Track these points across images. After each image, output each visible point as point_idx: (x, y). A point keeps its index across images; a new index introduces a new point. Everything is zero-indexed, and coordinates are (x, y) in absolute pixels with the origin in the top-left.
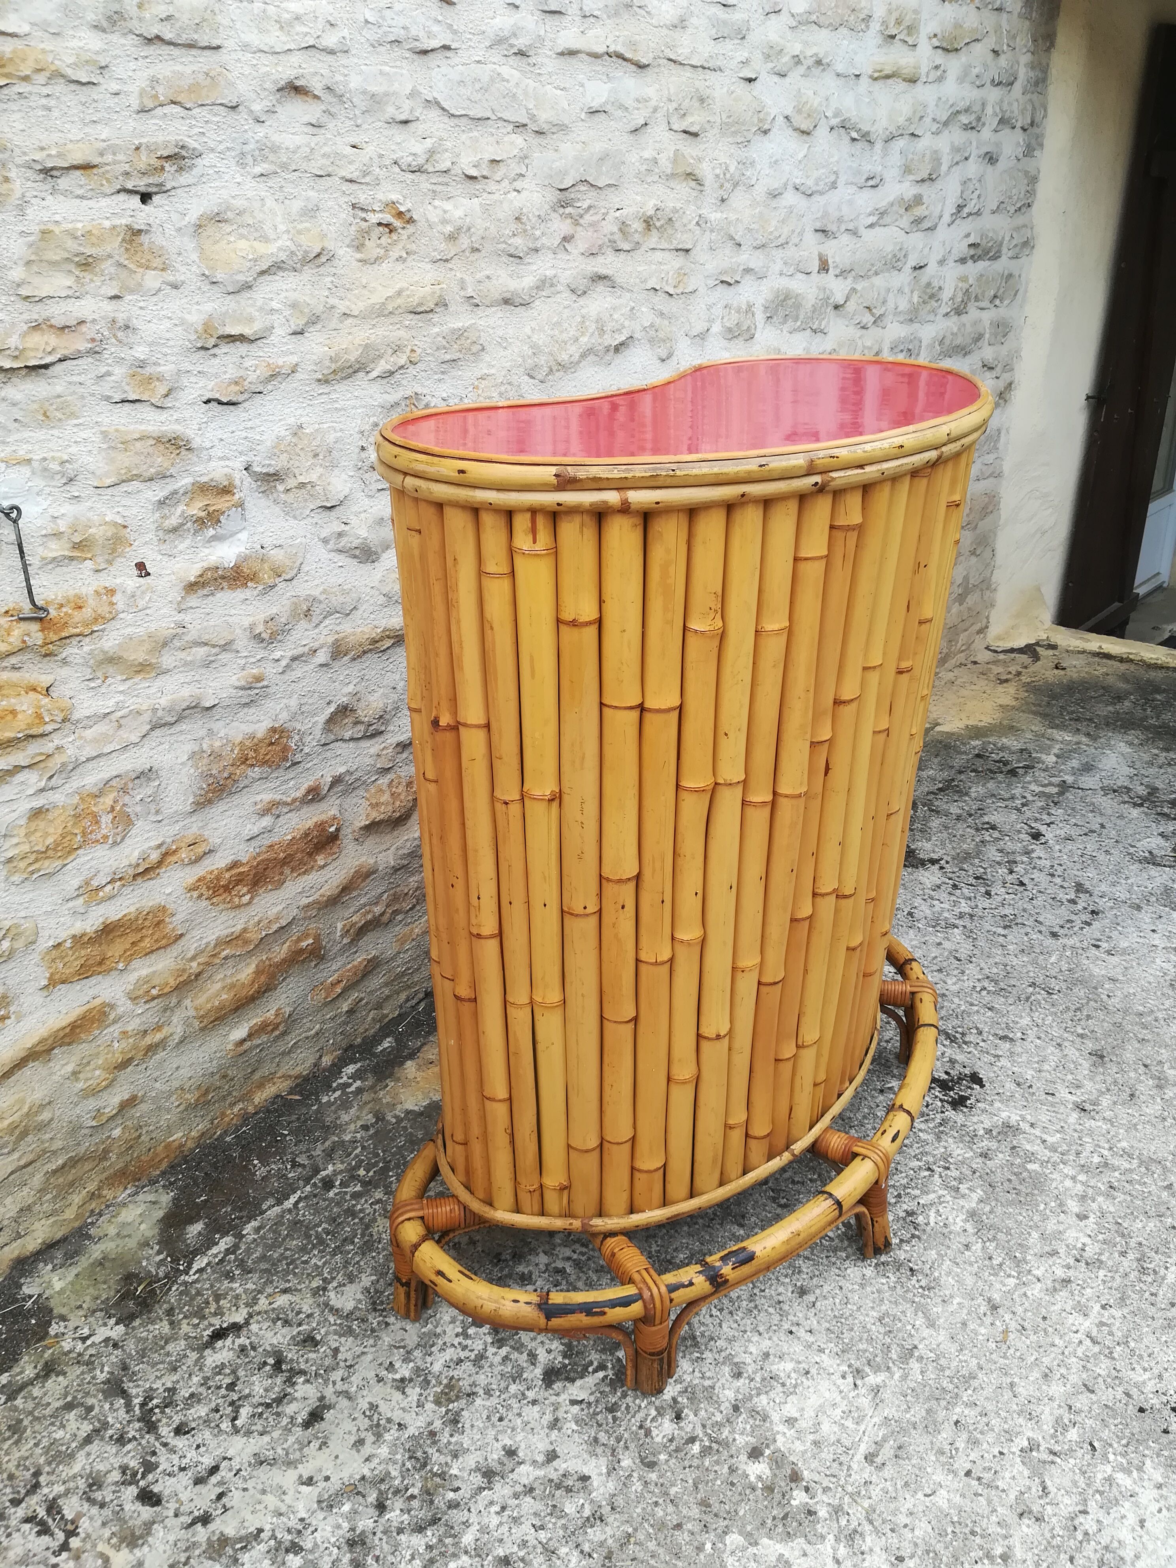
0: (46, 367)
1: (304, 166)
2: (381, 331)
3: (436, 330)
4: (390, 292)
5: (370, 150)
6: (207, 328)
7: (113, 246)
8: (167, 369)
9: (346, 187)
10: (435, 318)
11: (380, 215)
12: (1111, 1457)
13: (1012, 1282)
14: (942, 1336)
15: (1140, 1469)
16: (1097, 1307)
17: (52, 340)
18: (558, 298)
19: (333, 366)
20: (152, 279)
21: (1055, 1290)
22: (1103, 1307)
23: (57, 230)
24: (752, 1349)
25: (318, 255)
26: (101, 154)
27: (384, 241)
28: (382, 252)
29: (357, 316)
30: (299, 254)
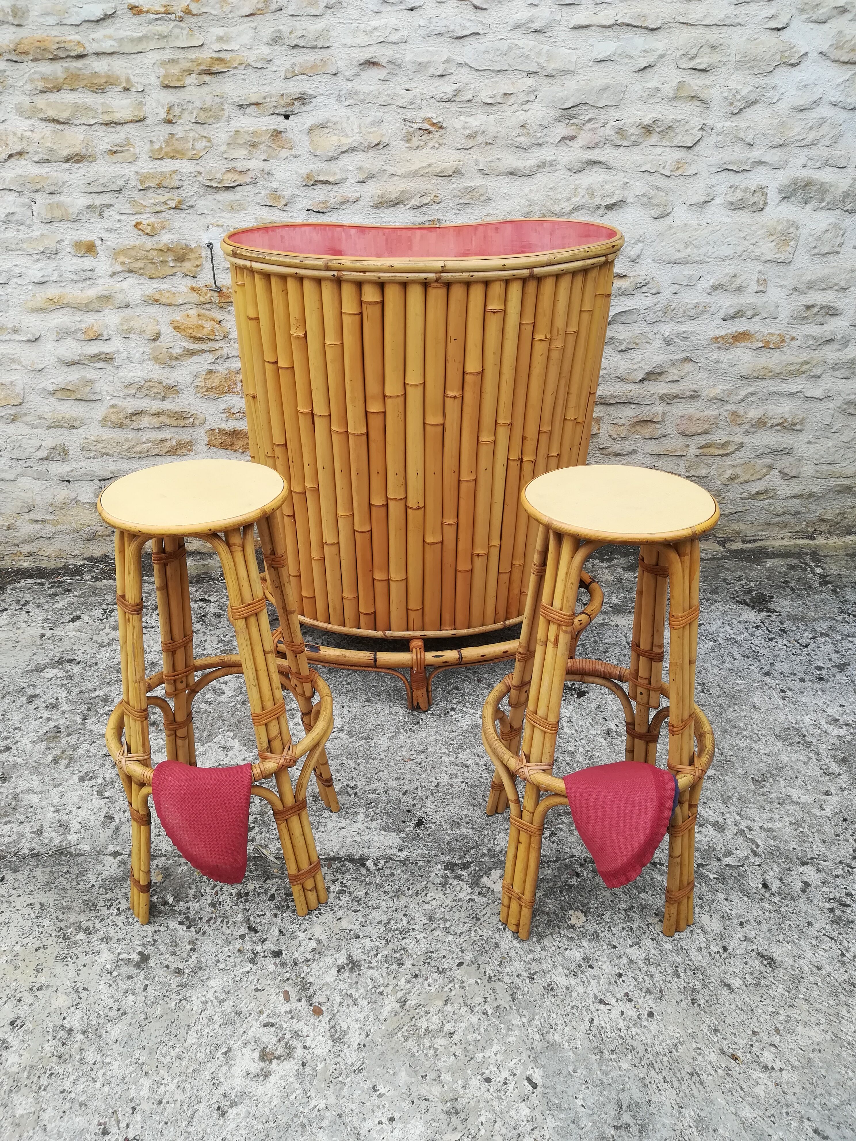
0: (233, 187)
1: (374, 101)
2: (415, 185)
3: (454, 186)
4: (424, 164)
5: (416, 92)
6: (308, 177)
7: (265, 138)
8: (287, 193)
9: (400, 110)
10: (454, 180)
11: (421, 125)
12: (370, 810)
13: (445, 751)
14: (387, 744)
16: (460, 780)
17: (236, 176)
18: (557, 173)
19: (379, 200)
20: (284, 153)
21: (457, 765)
22: (463, 782)
23: (242, 130)
25: (378, 144)
26: (265, 98)
27: (423, 138)
28: (422, 143)
29: (400, 176)
30: (366, 144)
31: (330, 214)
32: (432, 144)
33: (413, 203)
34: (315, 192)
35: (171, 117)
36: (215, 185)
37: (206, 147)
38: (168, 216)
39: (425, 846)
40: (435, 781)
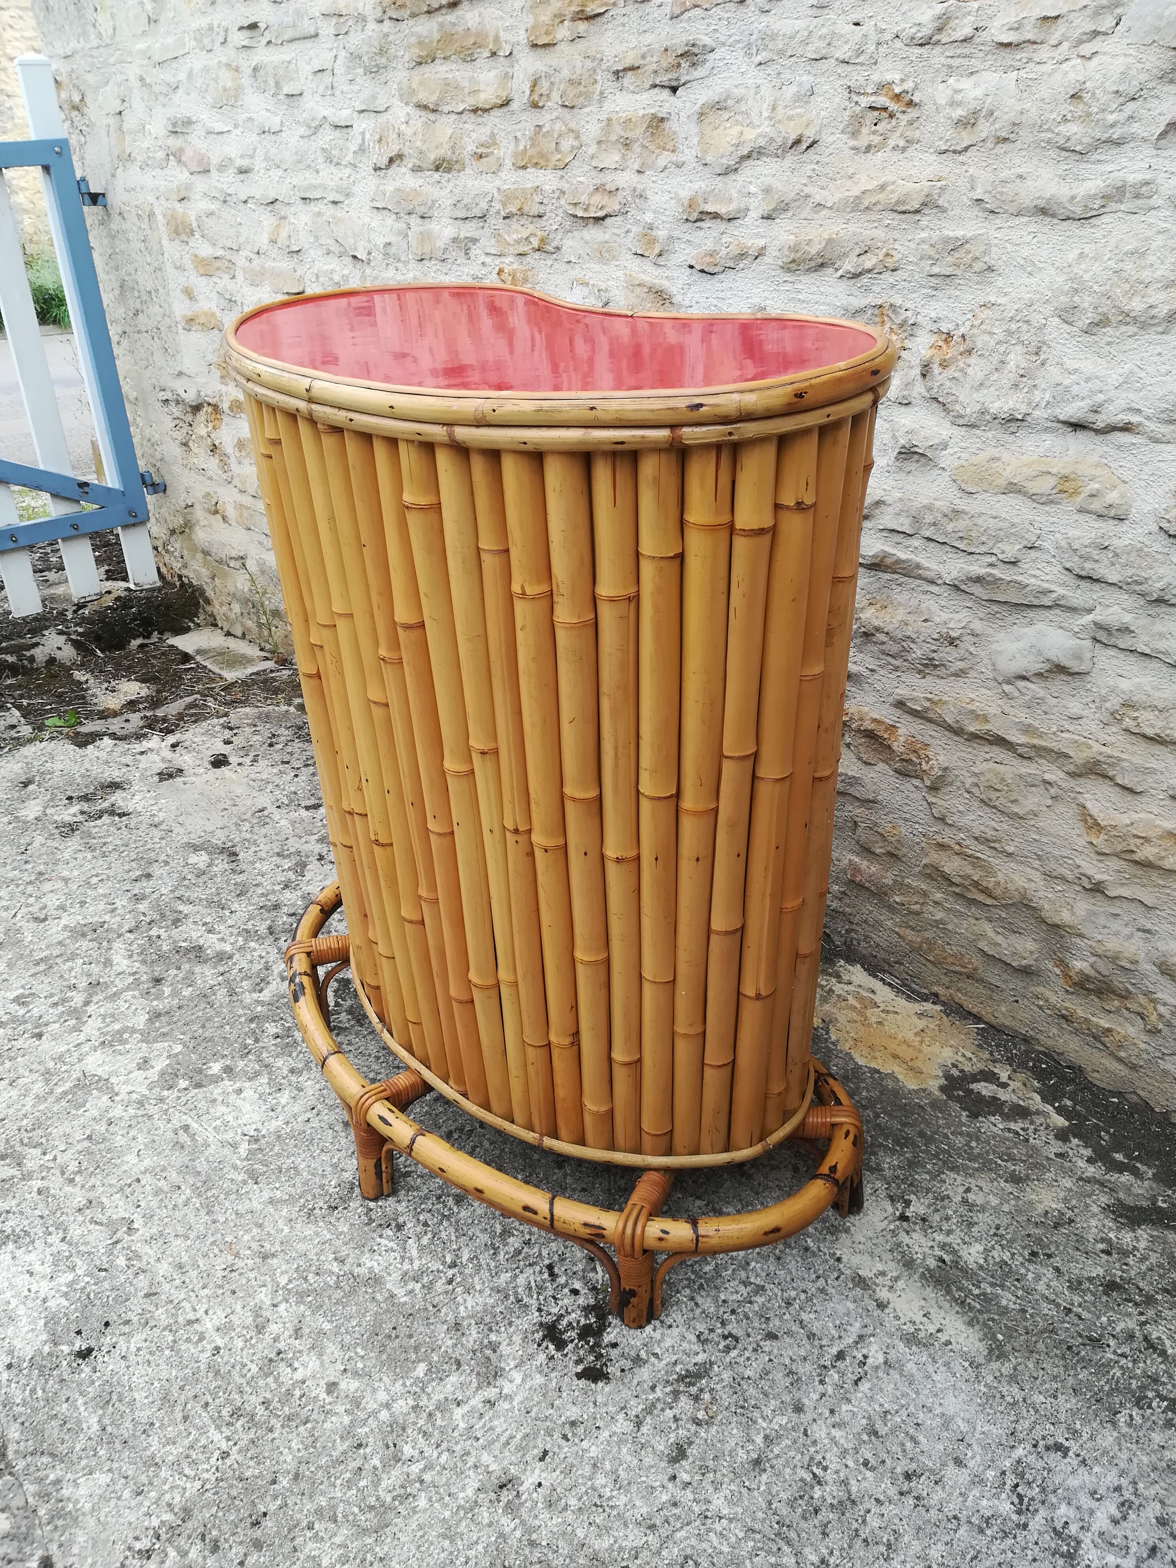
0: (602, 219)
1: (800, 51)
2: (853, 228)
3: (924, 235)
4: (872, 185)
5: (868, 27)
6: (691, 204)
7: (638, 132)
8: (662, 234)
9: (841, 69)
10: (924, 222)
11: (873, 98)
12: (87, 1279)
13: (283, 1281)
14: (256, 1205)
15: (65, 1295)
16: (220, 1342)
17: (605, 200)
19: (792, 256)
20: (664, 159)
21: (257, 1316)
22: (217, 1349)
23: (615, 118)
24: (309, 1083)
25: (798, 142)
26: (643, 57)
28: (877, 139)
29: (831, 208)
30: (779, 141)
31: (721, 276)
32: (895, 140)
33: (849, 265)
34: (701, 233)
35: (536, 97)
36: (580, 214)
37: (572, 147)
38: (532, 262)
39: (33, 1391)
40: (200, 1313)
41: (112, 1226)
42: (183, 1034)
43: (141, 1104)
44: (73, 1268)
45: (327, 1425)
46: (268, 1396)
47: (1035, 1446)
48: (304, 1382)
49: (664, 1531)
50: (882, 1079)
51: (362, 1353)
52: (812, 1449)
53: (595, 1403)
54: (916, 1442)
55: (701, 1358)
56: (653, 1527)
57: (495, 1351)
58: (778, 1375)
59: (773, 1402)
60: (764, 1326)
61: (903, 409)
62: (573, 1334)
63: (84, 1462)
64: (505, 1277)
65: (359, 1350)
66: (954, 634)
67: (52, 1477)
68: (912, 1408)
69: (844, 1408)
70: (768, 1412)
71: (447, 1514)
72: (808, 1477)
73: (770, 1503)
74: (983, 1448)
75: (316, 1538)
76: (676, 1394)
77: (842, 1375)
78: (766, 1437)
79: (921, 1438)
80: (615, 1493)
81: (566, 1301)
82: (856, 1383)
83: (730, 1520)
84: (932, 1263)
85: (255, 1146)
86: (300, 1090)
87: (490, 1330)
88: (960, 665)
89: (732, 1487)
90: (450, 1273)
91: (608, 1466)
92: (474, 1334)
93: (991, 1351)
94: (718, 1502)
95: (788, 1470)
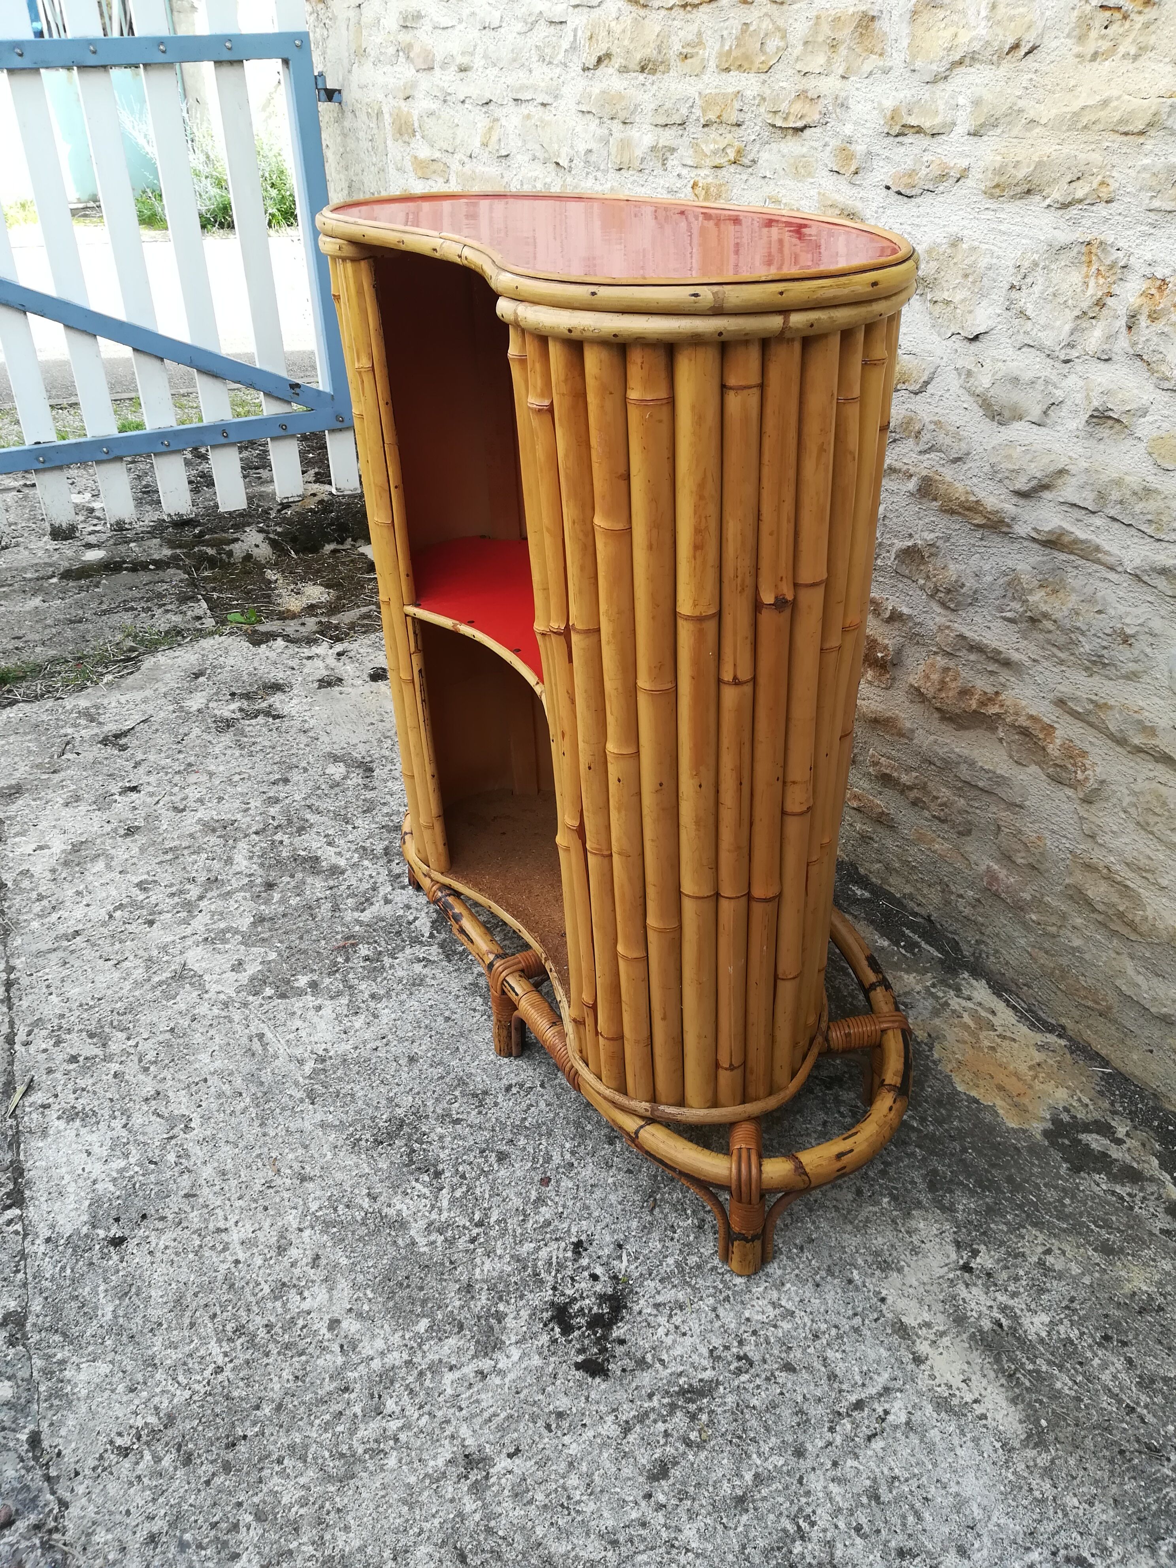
0: (799, 130)
2: (1067, 149)
6: (894, 116)
7: (848, 31)
8: (860, 148)
10: (1148, 145)
12: (137, 1169)
13: (314, 1207)
14: (307, 1126)
15: (114, 1180)
16: (241, 1256)
17: (805, 109)
19: (997, 179)
20: (870, 63)
21: (282, 1237)
22: (237, 1262)
25: (1016, 47)
27: (1114, 29)
28: (1105, 45)
29: (1045, 125)
30: (996, 44)
31: (918, 200)
32: (1127, 46)
33: (1057, 194)
34: (902, 150)
36: (779, 124)
37: (778, 48)
38: (727, 175)
39: (63, 1268)
40: (231, 1222)
41: (171, 1121)
42: (281, 942)
43: (226, 1005)
44: (126, 1156)
45: (320, 1362)
46: (273, 1319)
47: (1054, 1554)
48: (309, 1313)
49: (625, 1551)
50: (979, 1110)
51: (371, 1295)
52: (803, 1500)
53: (587, 1399)
54: (919, 1517)
55: (708, 1375)
56: (615, 1543)
57: (500, 1322)
58: (786, 1412)
59: (773, 1439)
60: (783, 1355)
61: (1102, 365)
62: (582, 1321)
63: (91, 1348)
64: (528, 1247)
65: (368, 1292)
66: (1129, 631)
67: (59, 1356)
68: (924, 1480)
69: (850, 1463)
70: (765, 1448)
71: (412, 1480)
72: (791, 1528)
73: (744, 1547)
74: (995, 1542)
75: (283, 1474)
76: (673, 1407)
77: (856, 1426)
78: (757, 1476)
79: (927, 1515)
80: (584, 1498)
81: (583, 1285)
82: (869, 1438)
83: (697, 1556)
84: (987, 1325)
85: (320, 1066)
86: (376, 1016)
87: (501, 1299)
88: (1132, 666)
89: (708, 1521)
90: (475, 1231)
91: (584, 1468)
92: (483, 1299)
93: (1029, 1436)
94: (689, 1533)
95: (772, 1517)
